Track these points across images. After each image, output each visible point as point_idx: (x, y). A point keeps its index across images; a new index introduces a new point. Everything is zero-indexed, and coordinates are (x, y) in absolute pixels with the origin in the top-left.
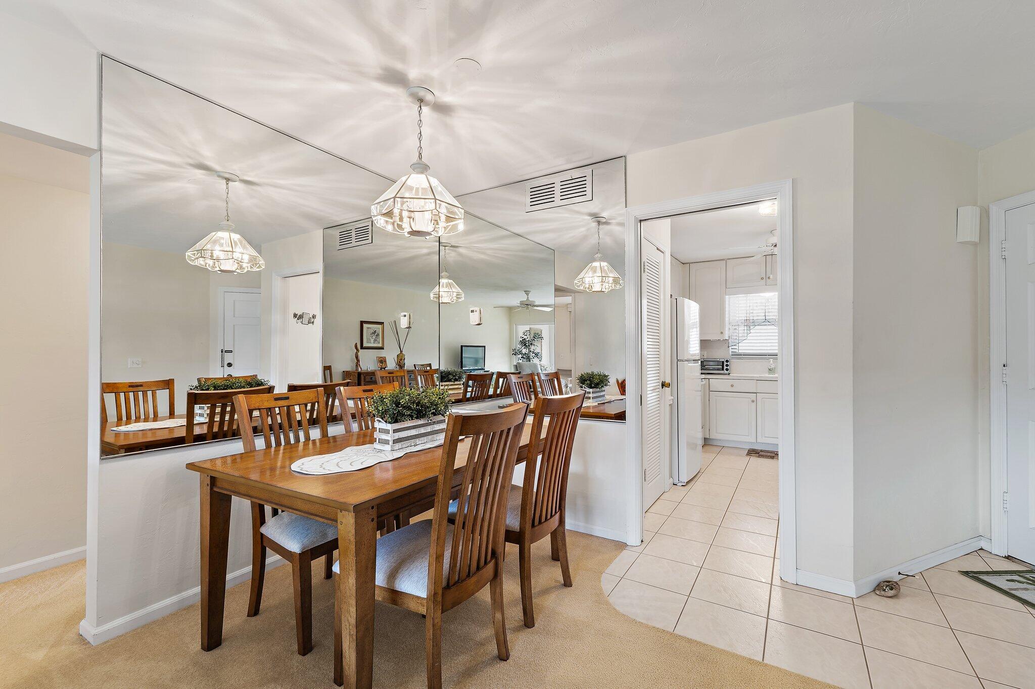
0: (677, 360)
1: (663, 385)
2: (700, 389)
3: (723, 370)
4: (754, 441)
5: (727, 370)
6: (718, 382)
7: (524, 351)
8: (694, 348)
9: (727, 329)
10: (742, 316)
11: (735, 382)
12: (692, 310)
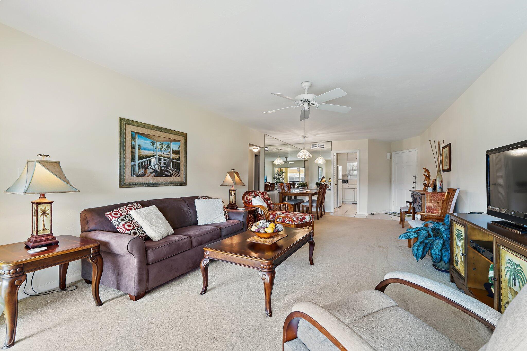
0: (337, 179)
1: (335, 185)
2: (341, 188)
3: (346, 183)
4: (354, 201)
5: (347, 183)
6: (345, 186)
7: (277, 177)
8: (340, 177)
9: (347, 171)
10: (351, 168)
11: (349, 186)
12: (340, 167)
